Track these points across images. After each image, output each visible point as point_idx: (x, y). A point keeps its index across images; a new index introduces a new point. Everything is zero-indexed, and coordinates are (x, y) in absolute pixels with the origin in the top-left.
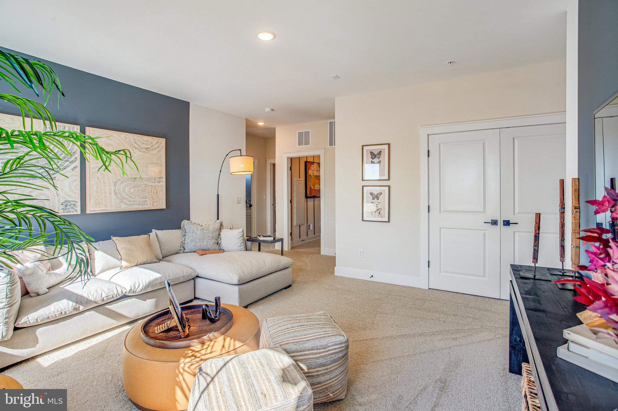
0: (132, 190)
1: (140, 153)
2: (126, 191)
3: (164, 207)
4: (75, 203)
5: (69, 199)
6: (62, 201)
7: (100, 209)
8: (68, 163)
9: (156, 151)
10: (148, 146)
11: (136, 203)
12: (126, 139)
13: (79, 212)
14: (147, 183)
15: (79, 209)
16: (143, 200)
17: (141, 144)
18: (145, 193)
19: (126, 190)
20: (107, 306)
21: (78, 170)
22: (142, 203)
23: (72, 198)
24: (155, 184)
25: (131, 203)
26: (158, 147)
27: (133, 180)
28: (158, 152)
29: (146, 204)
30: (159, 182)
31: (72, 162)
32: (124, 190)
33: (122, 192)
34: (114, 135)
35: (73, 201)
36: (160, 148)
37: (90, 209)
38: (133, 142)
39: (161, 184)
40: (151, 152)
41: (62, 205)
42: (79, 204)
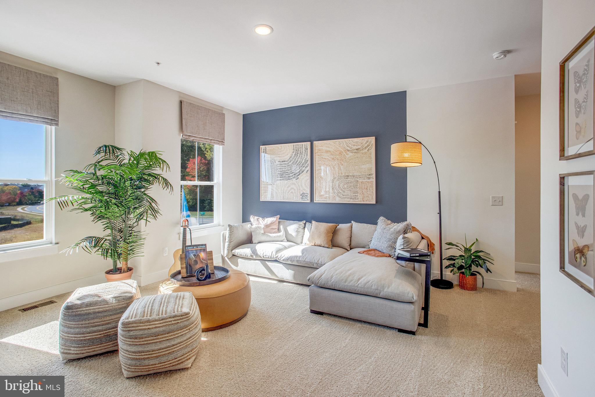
0: (345, 186)
1: (351, 154)
2: (341, 187)
3: (374, 202)
4: (307, 195)
5: (305, 192)
6: (301, 193)
7: (321, 200)
8: (304, 168)
9: (366, 150)
10: (358, 147)
11: (348, 197)
12: (340, 145)
13: (309, 201)
14: (358, 179)
15: (309, 198)
16: (354, 194)
17: (352, 146)
18: (356, 188)
19: (341, 185)
20: (266, 262)
21: (309, 172)
22: (353, 197)
23: (306, 191)
24: (365, 180)
25: (345, 197)
26: (368, 146)
27: (346, 177)
28: (368, 150)
29: (357, 198)
30: (369, 178)
31: (307, 167)
32: (339, 186)
33: (337, 188)
34: (331, 143)
35: (306, 193)
36: (369, 147)
37: (317, 200)
38: (346, 146)
39: (371, 180)
40: (361, 151)
41: (301, 195)
42: (309, 196)
